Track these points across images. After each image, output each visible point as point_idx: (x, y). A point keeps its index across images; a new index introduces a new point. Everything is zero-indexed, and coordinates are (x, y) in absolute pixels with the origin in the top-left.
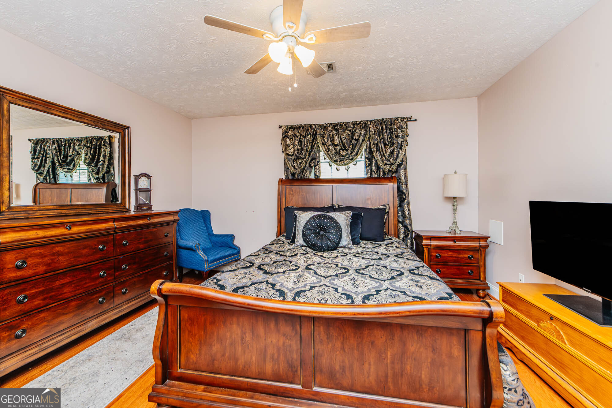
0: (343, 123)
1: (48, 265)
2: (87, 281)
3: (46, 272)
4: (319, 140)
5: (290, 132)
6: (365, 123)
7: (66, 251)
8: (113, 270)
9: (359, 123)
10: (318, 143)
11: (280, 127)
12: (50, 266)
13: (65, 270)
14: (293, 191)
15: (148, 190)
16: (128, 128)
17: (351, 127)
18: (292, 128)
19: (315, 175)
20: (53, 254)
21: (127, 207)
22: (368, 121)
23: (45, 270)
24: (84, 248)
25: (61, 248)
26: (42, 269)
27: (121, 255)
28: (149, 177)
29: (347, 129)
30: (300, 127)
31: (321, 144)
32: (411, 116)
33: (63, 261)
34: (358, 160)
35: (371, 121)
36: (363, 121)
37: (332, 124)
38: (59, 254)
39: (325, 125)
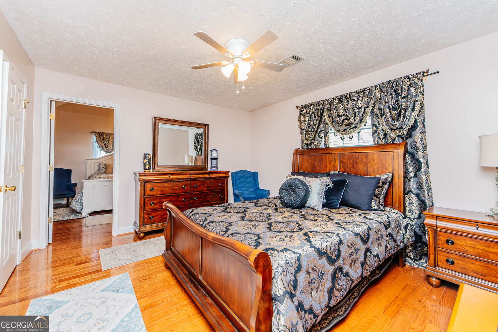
0: (347, 94)
1: (161, 191)
2: (177, 202)
3: (161, 194)
4: (325, 113)
5: (304, 110)
6: (369, 89)
7: (169, 186)
8: (189, 199)
9: (363, 91)
10: (325, 116)
11: (297, 107)
12: (162, 192)
13: (168, 195)
14: (304, 159)
15: (216, 159)
16: (208, 125)
17: (355, 96)
18: (305, 107)
19: (325, 144)
20: (163, 187)
21: (206, 167)
22: (372, 87)
23: (160, 194)
24: (176, 186)
25: (167, 185)
26: (159, 193)
27: (194, 192)
28: (217, 151)
29: (350, 99)
30: (311, 105)
31: (328, 117)
32: (428, 70)
33: (167, 191)
34: (362, 128)
35: (376, 86)
36: (367, 88)
37: (337, 97)
38: (166, 187)
39: (331, 99)
